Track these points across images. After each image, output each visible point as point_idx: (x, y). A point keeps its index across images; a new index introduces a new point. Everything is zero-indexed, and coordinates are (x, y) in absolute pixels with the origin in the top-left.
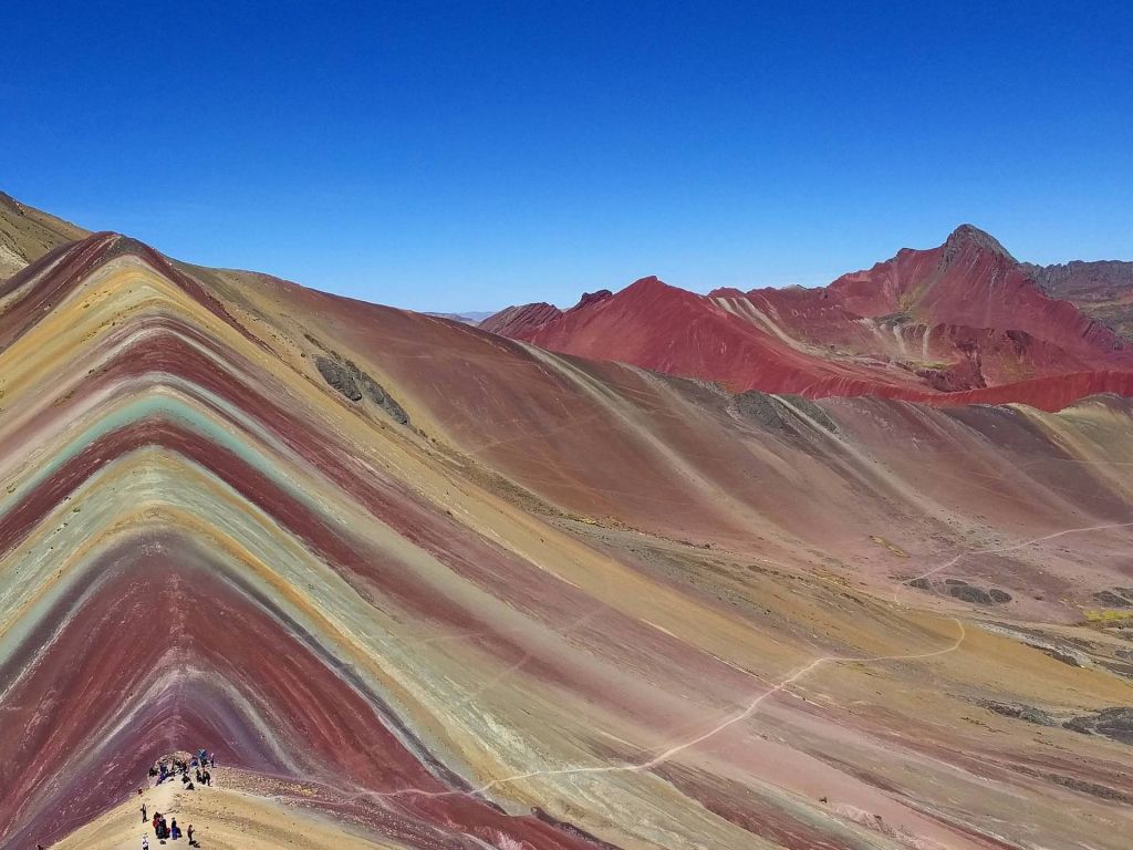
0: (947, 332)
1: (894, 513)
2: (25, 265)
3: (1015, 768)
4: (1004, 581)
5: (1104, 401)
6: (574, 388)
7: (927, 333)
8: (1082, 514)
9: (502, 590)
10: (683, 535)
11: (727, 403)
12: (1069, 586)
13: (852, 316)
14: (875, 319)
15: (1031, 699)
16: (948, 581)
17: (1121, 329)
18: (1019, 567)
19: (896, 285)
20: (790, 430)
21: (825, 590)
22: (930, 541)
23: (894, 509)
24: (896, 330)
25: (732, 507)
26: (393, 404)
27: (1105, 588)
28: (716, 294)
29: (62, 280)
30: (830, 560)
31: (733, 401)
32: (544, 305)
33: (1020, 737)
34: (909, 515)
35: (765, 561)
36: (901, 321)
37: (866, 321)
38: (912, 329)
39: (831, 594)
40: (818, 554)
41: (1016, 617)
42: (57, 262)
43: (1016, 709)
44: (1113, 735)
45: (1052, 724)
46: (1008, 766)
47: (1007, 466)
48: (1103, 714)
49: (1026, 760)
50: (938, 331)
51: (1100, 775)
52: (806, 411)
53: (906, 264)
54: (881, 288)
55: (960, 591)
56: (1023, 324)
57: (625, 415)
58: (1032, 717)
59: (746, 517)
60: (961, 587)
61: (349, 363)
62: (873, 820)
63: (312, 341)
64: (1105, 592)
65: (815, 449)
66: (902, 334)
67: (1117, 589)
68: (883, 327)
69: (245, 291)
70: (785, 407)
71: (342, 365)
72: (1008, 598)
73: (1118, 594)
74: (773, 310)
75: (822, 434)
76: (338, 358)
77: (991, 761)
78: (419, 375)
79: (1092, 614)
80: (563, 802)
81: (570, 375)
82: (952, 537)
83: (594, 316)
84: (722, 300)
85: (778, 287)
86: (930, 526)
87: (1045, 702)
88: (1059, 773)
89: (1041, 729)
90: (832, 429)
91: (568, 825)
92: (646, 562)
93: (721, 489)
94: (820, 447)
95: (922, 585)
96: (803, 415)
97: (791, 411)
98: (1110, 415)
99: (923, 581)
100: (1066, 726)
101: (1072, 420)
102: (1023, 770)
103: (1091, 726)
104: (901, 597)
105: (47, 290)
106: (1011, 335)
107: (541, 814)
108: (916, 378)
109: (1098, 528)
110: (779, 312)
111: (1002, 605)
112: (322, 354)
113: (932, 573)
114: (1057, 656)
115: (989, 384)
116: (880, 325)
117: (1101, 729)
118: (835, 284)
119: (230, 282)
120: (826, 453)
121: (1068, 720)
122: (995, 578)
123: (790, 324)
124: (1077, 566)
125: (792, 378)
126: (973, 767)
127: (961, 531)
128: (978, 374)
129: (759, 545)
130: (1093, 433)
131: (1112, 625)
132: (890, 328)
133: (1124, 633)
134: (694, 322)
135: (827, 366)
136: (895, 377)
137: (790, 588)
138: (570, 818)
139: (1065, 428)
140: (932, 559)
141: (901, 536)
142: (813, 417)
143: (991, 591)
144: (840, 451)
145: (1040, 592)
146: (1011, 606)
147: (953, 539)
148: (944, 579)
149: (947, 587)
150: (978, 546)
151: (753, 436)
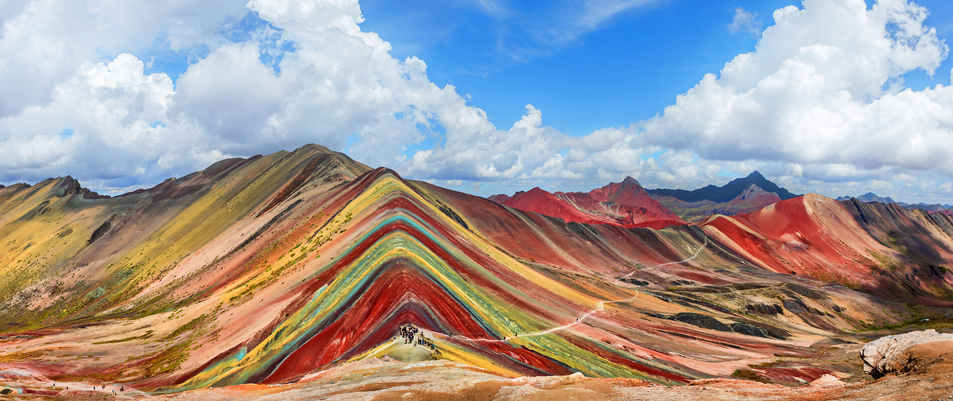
0: (624, 207)
1: (615, 259)
2: (357, 177)
3: (659, 331)
4: (647, 279)
5: (670, 228)
6: (519, 219)
7: (618, 207)
8: (666, 259)
9: (508, 281)
10: (553, 265)
11: (565, 225)
12: (664, 279)
13: (597, 202)
14: (603, 203)
15: (658, 312)
17: (670, 208)
18: (651, 275)
19: (609, 193)
20: (584, 234)
22: (625, 267)
23: (615, 258)
24: (609, 206)
25: (567, 257)
26: (463, 222)
27: (674, 280)
29: (369, 181)
30: (597, 273)
31: (567, 225)
32: (504, 195)
33: (657, 322)
34: (619, 260)
35: (579, 273)
36: (610, 204)
37: (600, 203)
38: (614, 206)
39: (599, 283)
40: (594, 272)
41: (650, 289)
42: (367, 176)
43: (655, 314)
44: (681, 321)
45: (665, 318)
46: (657, 330)
47: (646, 245)
48: (678, 315)
49: (662, 328)
50: (621, 207)
51: (682, 331)
52: (589, 228)
53: (612, 187)
54: (605, 194)
55: (634, 282)
56: (644, 206)
57: (534, 228)
58: (660, 316)
59: (572, 260)
60: (634, 280)
61: (450, 209)
62: (623, 348)
63: (438, 202)
65: (592, 240)
66: (611, 207)
67: (677, 280)
68: (605, 205)
69: (418, 187)
71: (448, 210)
72: (648, 284)
73: (677, 282)
74: (574, 199)
76: (446, 207)
77: (653, 329)
78: (472, 214)
79: (670, 287)
80: (530, 344)
81: (518, 215)
83: (520, 199)
84: (558, 195)
85: (584, 192)
86: (625, 263)
87: (662, 313)
88: (671, 331)
89: (663, 320)
90: (597, 234)
91: (532, 351)
92: (545, 271)
94: (594, 239)
95: (624, 280)
97: (584, 228)
98: (674, 231)
99: (624, 279)
100: (669, 319)
101: (663, 233)
102: (661, 331)
103: (675, 318)
104: (617, 283)
105: (364, 184)
106: (641, 208)
107: (523, 347)
108: (615, 220)
109: (671, 263)
110: (575, 199)
111: (646, 286)
112: (441, 206)
113: (627, 276)
114: (663, 300)
115: (635, 223)
117: (678, 319)
118: (591, 192)
119: (414, 184)
120: (595, 241)
121: (669, 317)
122: (644, 278)
123: (579, 204)
124: (666, 274)
126: (648, 331)
127: (633, 264)
128: (632, 220)
130: (670, 236)
131: (676, 290)
132: (607, 206)
134: (551, 201)
135: (590, 216)
136: (609, 220)
137: (588, 281)
138: (533, 349)
139: (661, 235)
140: (627, 273)
141: (617, 266)
142: (591, 230)
143: (643, 282)
144: (599, 241)
145: (656, 282)
146: (649, 285)
147: (632, 267)
148: (630, 278)
149: (631, 281)
150: (639, 269)
151: (574, 236)
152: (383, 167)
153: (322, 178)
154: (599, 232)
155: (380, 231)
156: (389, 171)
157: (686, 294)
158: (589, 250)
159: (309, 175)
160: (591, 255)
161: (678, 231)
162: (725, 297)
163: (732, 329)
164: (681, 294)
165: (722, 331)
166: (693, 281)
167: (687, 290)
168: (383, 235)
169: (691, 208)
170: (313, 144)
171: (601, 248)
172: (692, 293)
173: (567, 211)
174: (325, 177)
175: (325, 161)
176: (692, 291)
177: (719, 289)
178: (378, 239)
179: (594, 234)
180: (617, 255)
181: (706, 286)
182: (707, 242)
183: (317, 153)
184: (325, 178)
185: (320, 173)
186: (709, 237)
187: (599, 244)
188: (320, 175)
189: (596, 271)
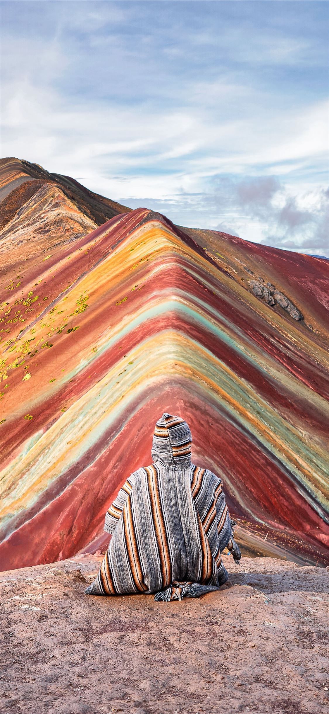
152: (145, 209)
153: (31, 228)
155: (139, 332)
156: (154, 216)
159: (7, 222)
168: (142, 339)
170: (13, 158)
174: (38, 225)
175: (37, 194)
178: (134, 345)
183: (22, 177)
184: (38, 227)
185: (27, 218)
188: (27, 222)
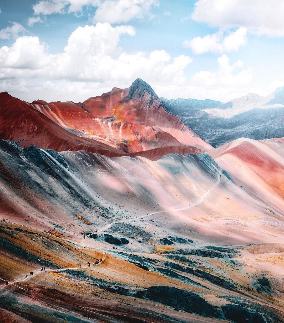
1: (87, 205)
4: (128, 234)
5: (173, 156)
7: (122, 126)
11: (21, 152)
12: (152, 236)
13: (92, 117)
14: (102, 119)
16: (105, 235)
19: (111, 104)
21: (47, 239)
22: (100, 217)
24: (110, 124)
28: (35, 103)
30: (58, 226)
31: (23, 151)
34: (93, 206)
36: (111, 120)
37: (97, 119)
38: (116, 125)
39: (49, 241)
41: (129, 250)
45: (129, 295)
48: (149, 289)
49: (109, 309)
50: (126, 125)
52: (55, 157)
55: (110, 239)
60: (110, 237)
64: (164, 238)
65: (58, 175)
66: (112, 126)
67: (169, 237)
68: (104, 122)
70: (46, 155)
72: (127, 242)
73: (169, 239)
74: (59, 112)
75: (61, 168)
77: (94, 311)
79: (159, 248)
82: (109, 215)
84: (37, 106)
86: (101, 211)
90: (65, 165)
93: (14, 193)
94: (60, 174)
95: (94, 237)
96: (54, 159)
97: (49, 157)
98: (175, 162)
99: (95, 235)
100: (135, 295)
103: (144, 295)
111: (125, 245)
113: (100, 231)
115: (144, 150)
116: (103, 121)
117: (148, 296)
118: (86, 101)
121: (136, 293)
122: (124, 234)
125: (65, 144)
127: (113, 212)
129: (28, 219)
131: (165, 252)
132: (107, 123)
133: (169, 256)
141: (89, 215)
142: (57, 160)
143: (122, 239)
144: (68, 177)
145: (140, 239)
146: (129, 245)
147: (110, 216)
148: (104, 233)
149: (104, 237)
150: (119, 219)
151: (31, 168)
154: (69, 163)
157: (178, 258)
158: (52, 190)
160: (55, 198)
161: (182, 162)
162: (232, 264)
163: (222, 313)
164: (170, 257)
165: (206, 316)
166: (191, 239)
167: (181, 252)
169: (224, 128)
171: (69, 187)
172: (187, 257)
173: (46, 130)
176: (187, 254)
177: (226, 251)
179: (62, 166)
180: (91, 199)
181: (209, 247)
182: (221, 180)
186: (224, 172)
187: (67, 180)
189: (57, 224)
